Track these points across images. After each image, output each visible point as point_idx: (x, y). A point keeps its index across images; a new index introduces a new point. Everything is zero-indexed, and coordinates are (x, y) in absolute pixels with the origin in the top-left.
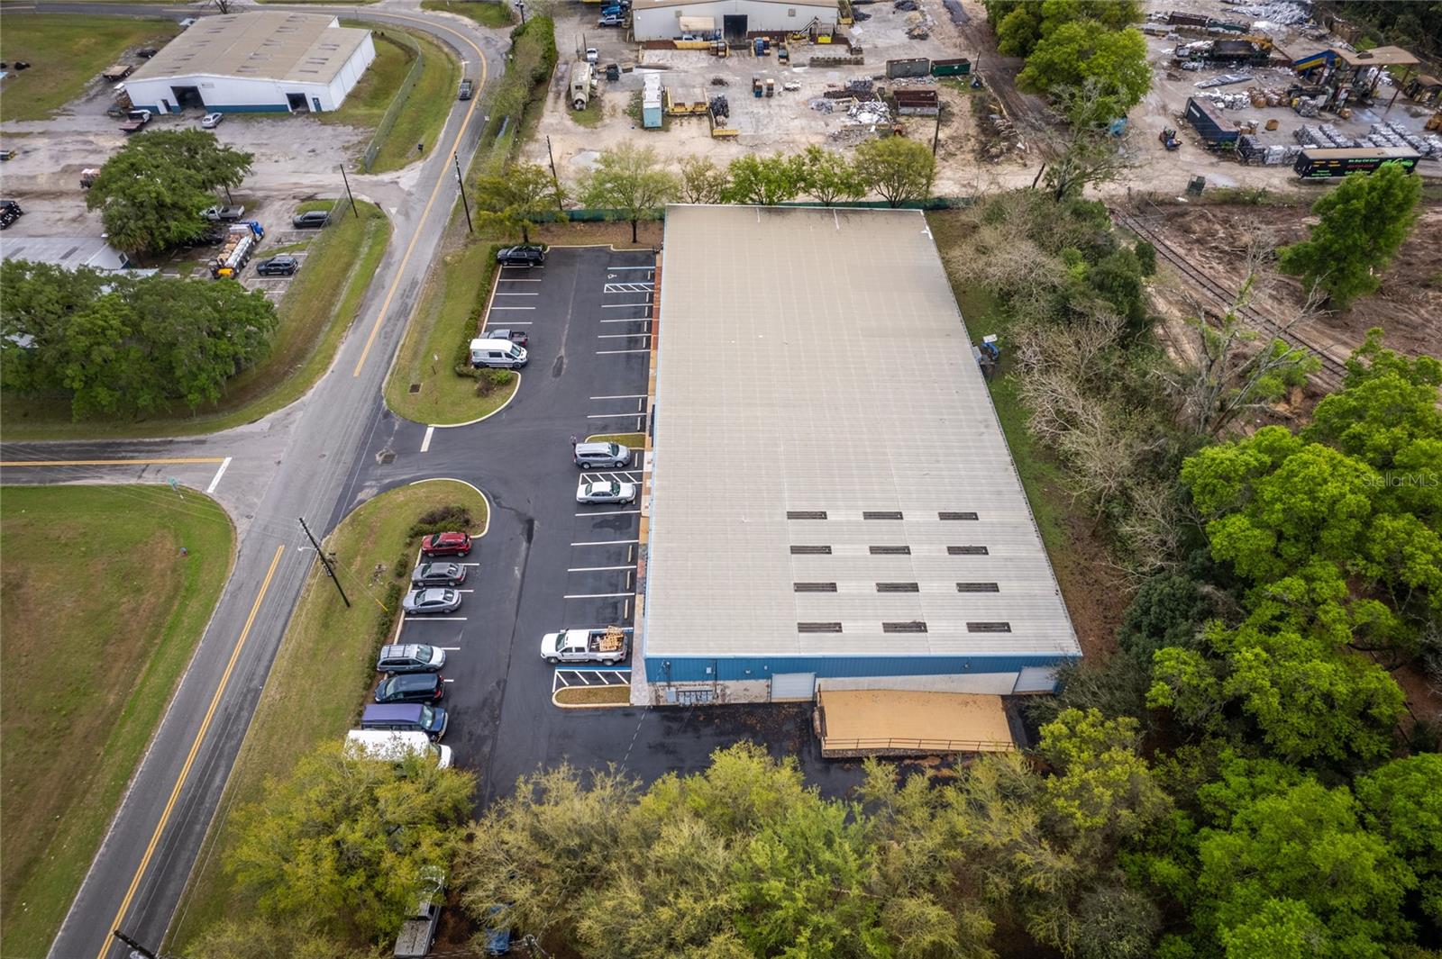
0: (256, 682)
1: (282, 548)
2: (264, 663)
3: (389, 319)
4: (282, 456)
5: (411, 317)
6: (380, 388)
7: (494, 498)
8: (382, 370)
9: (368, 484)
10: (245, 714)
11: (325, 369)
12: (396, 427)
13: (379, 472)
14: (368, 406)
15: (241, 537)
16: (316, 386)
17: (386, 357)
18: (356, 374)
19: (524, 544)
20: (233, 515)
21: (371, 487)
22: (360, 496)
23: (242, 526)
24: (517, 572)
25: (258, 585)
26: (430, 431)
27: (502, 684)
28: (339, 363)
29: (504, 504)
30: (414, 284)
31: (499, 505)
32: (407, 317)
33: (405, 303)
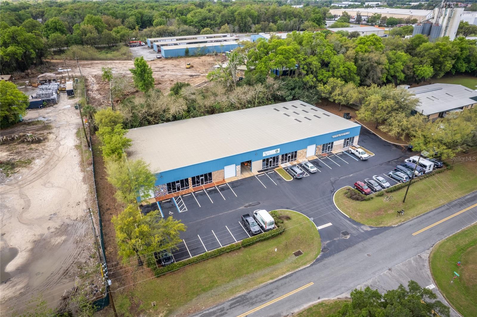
1: (414, 234)
3: (253, 304)
4: (386, 272)
5: (244, 293)
6: (312, 265)
7: (333, 192)
8: (298, 274)
9: (362, 231)
11: (321, 304)
12: (328, 242)
13: (354, 232)
14: (326, 261)
15: (429, 252)
16: (335, 298)
17: (287, 280)
18: (312, 284)
20: (427, 264)
21: (362, 229)
22: (369, 229)
23: (425, 255)
25: (431, 230)
26: (320, 228)
27: (381, 164)
28: (310, 300)
31: (334, 189)
32: (244, 296)
33: (232, 306)
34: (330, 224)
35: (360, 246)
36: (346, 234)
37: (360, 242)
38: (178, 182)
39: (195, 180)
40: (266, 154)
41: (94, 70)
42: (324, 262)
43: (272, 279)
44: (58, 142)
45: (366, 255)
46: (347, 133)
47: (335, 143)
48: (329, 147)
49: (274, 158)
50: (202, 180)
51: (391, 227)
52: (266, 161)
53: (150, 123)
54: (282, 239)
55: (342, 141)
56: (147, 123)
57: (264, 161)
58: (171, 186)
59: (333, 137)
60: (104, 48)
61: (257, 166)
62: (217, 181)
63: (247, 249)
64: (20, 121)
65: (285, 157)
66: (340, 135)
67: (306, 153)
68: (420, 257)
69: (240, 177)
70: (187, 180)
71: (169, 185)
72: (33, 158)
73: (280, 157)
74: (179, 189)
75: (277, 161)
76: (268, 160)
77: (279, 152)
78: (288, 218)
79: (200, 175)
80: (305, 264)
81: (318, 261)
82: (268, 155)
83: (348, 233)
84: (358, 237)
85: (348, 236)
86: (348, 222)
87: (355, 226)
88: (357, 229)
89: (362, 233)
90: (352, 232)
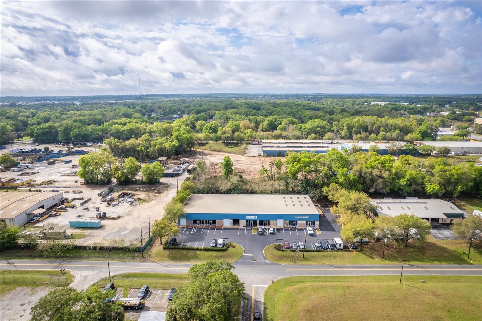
1: (287, 270)
7: (270, 244)
12: (242, 260)
15: (285, 277)
22: (268, 262)
27: (318, 240)
31: (272, 243)
34: (252, 255)
35: (253, 265)
36: (253, 260)
37: (257, 265)
38: (198, 220)
39: (208, 222)
40: (247, 217)
41: (214, 159)
44: (167, 195)
45: (252, 269)
46: (307, 217)
47: (299, 222)
48: (294, 223)
49: (254, 221)
50: (211, 223)
51: (280, 265)
52: (248, 222)
53: (213, 193)
54: (223, 253)
55: (305, 222)
56: (210, 192)
57: (247, 221)
58: (195, 222)
59: (296, 217)
60: (234, 143)
61: (243, 223)
62: (219, 226)
63: (204, 252)
64: (158, 182)
65: (261, 223)
66: (301, 217)
67: (276, 223)
68: (277, 277)
69: (232, 227)
70: (203, 221)
71: (194, 220)
72: (153, 200)
73: (258, 222)
74: (198, 225)
75: (256, 224)
76: (250, 221)
77: (257, 218)
78: (234, 247)
79: (210, 219)
82: (249, 218)
83: (255, 260)
84: (258, 263)
85: (254, 261)
86: (262, 257)
87: (263, 259)
88: (262, 261)
89: (262, 263)
90: (259, 261)
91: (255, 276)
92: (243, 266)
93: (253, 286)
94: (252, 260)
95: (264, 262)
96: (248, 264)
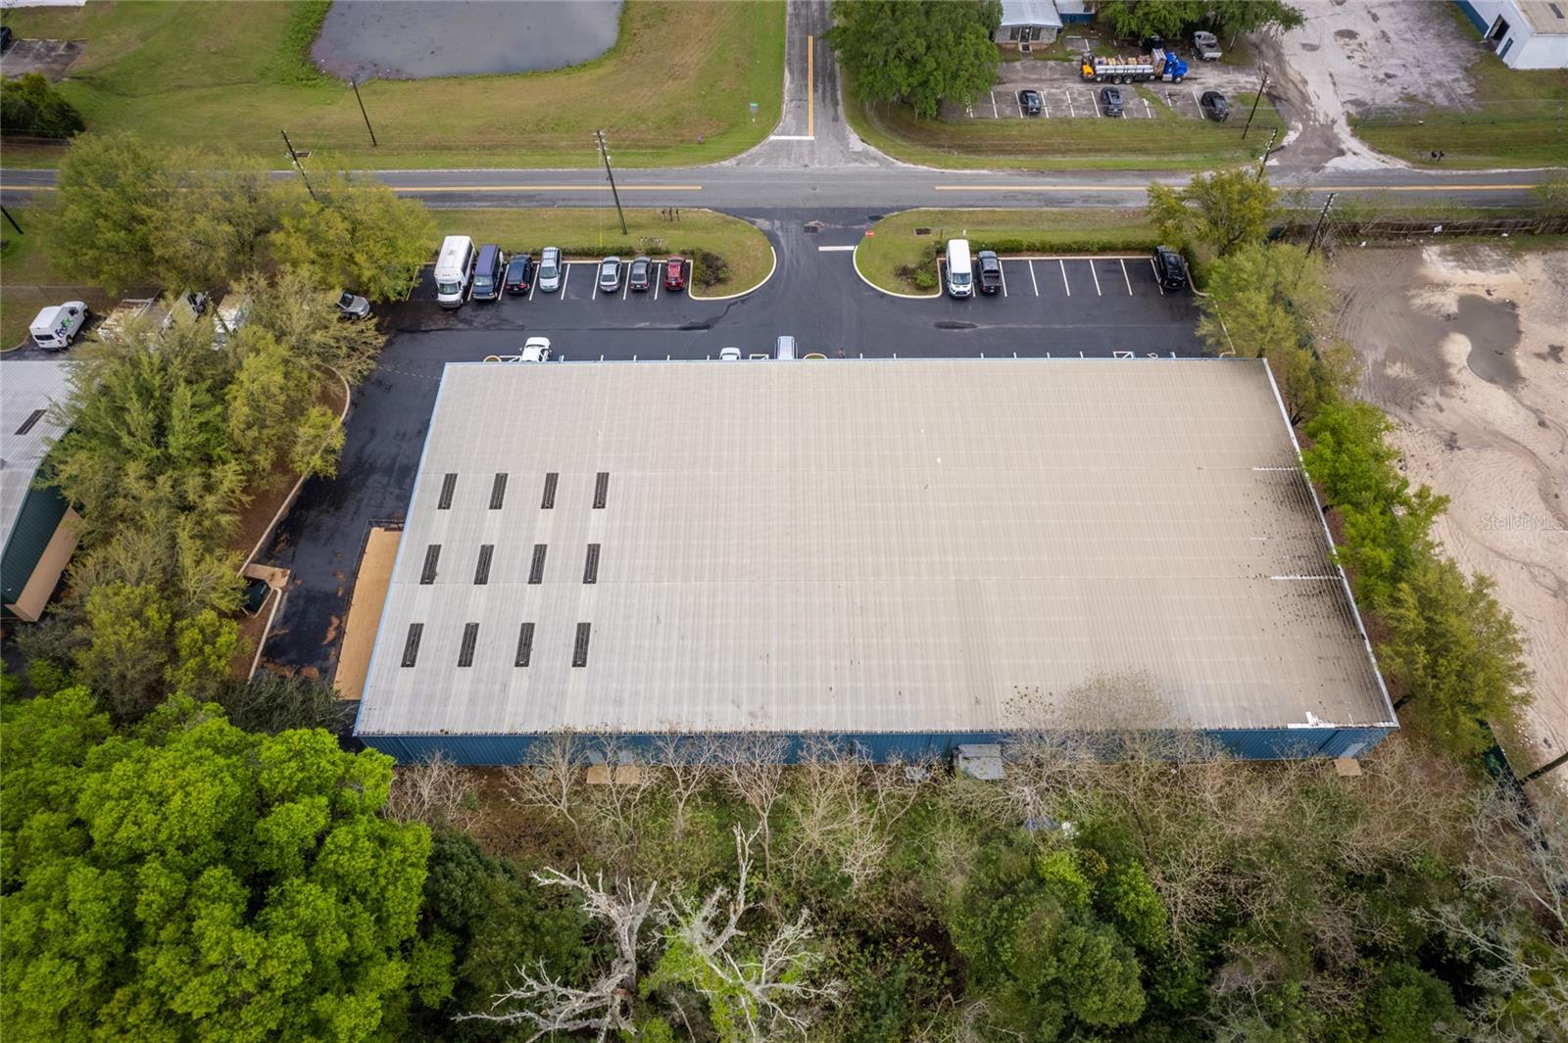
0: (561, 203)
1: (699, 187)
2: (578, 203)
3: (1042, 194)
4: (815, 166)
5: (1048, 209)
6: (919, 207)
7: (744, 299)
8: (949, 203)
10: (534, 204)
12: (856, 227)
14: (887, 204)
15: (715, 165)
16: (919, 166)
17: (971, 203)
18: (937, 188)
19: (678, 326)
20: (742, 156)
21: (773, 225)
22: (760, 220)
23: (728, 163)
24: (642, 325)
26: (849, 248)
28: (956, 174)
29: (732, 307)
30: (1115, 202)
31: (734, 304)
32: (1047, 206)
33: (1073, 201)
34: (821, 249)
36: (814, 229)
37: (802, 209)
42: (895, 204)
43: (994, 211)
45: (818, 190)
51: (716, 209)
80: (925, 212)
81: (902, 209)
83: (807, 229)
84: (797, 217)
85: (812, 224)
86: (783, 242)
87: (779, 233)
88: (782, 227)
89: (781, 219)
90: (793, 226)
91: (806, 166)
92: (851, 204)
93: (811, 138)
94: (820, 230)
95: (777, 223)
96: (833, 210)
